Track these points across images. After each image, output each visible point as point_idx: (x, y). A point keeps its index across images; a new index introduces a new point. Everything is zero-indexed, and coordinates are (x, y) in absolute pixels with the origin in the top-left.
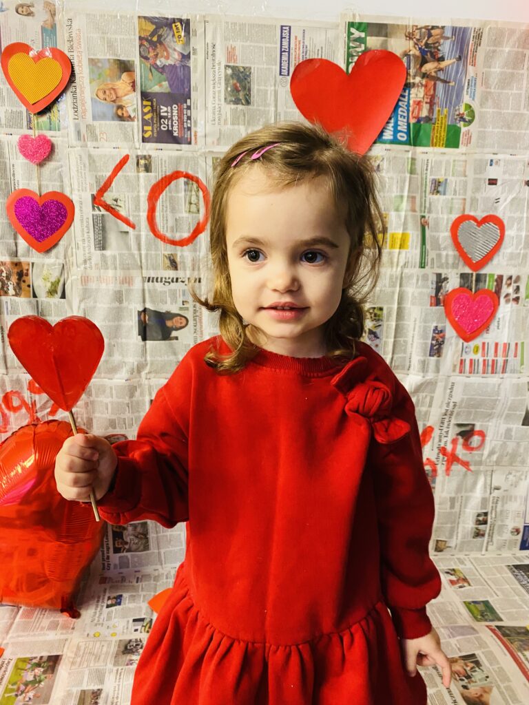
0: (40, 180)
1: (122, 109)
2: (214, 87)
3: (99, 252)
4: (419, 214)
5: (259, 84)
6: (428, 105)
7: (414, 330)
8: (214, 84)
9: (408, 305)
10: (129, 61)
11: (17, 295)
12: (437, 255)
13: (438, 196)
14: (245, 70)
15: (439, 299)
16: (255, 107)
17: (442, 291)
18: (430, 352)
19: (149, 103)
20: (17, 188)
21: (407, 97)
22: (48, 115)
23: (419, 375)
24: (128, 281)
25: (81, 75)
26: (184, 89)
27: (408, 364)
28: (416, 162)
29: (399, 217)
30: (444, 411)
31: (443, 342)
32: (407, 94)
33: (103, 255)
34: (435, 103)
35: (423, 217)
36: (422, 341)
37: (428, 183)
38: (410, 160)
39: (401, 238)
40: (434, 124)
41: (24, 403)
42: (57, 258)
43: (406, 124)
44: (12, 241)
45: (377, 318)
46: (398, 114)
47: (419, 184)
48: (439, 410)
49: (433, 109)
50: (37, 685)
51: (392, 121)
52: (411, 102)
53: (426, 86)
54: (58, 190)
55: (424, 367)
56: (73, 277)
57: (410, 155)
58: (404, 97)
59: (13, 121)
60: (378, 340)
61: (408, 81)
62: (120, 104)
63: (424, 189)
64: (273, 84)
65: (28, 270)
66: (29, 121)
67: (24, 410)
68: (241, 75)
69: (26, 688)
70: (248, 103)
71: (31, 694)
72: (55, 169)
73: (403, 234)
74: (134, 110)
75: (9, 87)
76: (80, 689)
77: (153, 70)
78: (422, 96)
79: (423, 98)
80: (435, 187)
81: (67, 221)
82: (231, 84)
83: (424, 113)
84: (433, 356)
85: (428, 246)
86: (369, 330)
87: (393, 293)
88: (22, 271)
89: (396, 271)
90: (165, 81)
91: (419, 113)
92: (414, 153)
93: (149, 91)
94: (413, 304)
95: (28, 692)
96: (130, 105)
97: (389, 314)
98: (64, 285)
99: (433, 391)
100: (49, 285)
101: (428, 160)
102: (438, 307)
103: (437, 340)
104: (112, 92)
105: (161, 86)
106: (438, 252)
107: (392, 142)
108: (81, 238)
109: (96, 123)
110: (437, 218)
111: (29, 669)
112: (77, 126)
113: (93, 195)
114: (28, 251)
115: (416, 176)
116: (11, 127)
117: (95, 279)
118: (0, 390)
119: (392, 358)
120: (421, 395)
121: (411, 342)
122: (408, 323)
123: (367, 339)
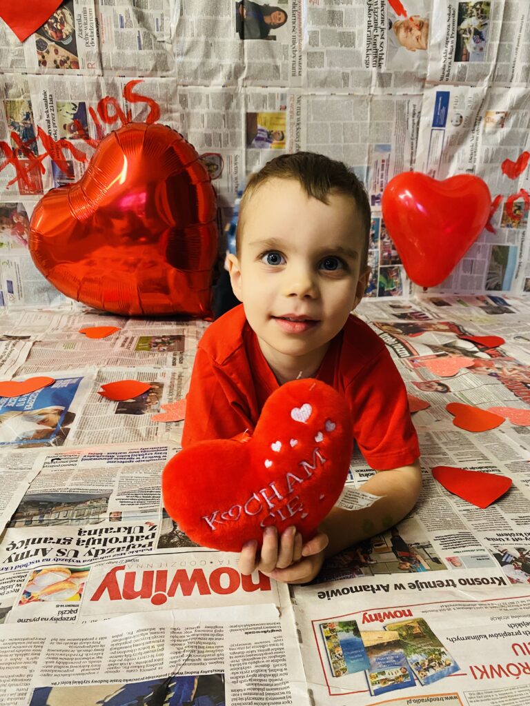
7: (520, 31)
27: (511, 74)
41: (119, 112)
55: (528, 75)
86: (475, 29)
97: (497, 10)
118: (95, 95)
119: (496, 66)
120: (522, 112)
121: (515, 46)
122: (515, 22)
123: (472, 42)
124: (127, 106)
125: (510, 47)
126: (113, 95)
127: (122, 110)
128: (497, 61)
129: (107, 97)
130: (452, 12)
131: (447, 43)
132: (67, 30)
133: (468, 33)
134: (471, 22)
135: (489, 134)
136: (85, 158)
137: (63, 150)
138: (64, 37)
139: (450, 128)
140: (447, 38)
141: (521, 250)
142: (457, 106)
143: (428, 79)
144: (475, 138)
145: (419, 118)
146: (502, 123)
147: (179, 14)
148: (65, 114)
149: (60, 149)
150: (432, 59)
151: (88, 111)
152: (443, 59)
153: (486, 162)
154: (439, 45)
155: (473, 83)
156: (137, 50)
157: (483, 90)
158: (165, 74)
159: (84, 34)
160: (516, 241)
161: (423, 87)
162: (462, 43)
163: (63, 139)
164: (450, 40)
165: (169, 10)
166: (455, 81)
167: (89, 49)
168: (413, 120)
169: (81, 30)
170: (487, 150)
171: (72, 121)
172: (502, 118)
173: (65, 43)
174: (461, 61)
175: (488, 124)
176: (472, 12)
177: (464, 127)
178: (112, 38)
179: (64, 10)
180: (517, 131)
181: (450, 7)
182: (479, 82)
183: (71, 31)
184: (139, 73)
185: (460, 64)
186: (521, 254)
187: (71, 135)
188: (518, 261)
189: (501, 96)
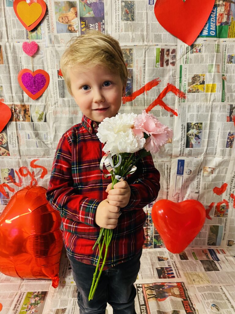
0: (33, 64)
1: (71, 27)
2: (116, 13)
3: (61, 99)
4: (221, 74)
5: (138, 10)
6: (227, 16)
7: (218, 135)
8: (116, 11)
9: (215, 121)
10: (74, 2)
11: (24, 121)
12: (230, 95)
13: (232, 64)
14: (131, 3)
15: (232, 118)
16: (137, 22)
17: (233, 114)
18: (226, 146)
19: (84, 23)
20: (22, 69)
21: (215, 12)
22: (36, 32)
23: (220, 157)
24: (75, 112)
25: (51, 11)
26: (101, 15)
27: (215, 152)
28: (220, 46)
29: (211, 75)
30: (233, 176)
31: (233, 140)
32: (215, 10)
33: (63, 100)
34: (230, 15)
35: (223, 75)
36: (222, 140)
37: (226, 58)
38: (217, 46)
39: (212, 86)
40: (230, 26)
41: (29, 172)
42: (42, 102)
43: (215, 26)
44: (21, 95)
45: (199, 128)
46: (210, 21)
47: (222, 58)
48: (231, 175)
49: (229, 18)
50: (36, 305)
51: (207, 25)
52: (218, 15)
53: (225, 6)
54: (41, 69)
55: (223, 153)
56: (50, 112)
57: (216, 43)
58: (214, 12)
59: (19, 35)
60: (200, 139)
61: (216, 3)
62: (70, 24)
63: (224, 61)
64: (145, 9)
65: (28, 109)
66: (27, 35)
67: (29, 176)
68: (129, 5)
69: (31, 307)
70: (133, 20)
71: (33, 310)
72: (40, 58)
73: (213, 84)
74: (77, 27)
75: (17, 18)
76: (56, 308)
77: (86, 5)
78: (223, 11)
79: (224, 12)
80: (230, 59)
81: (46, 84)
82: (125, 10)
83: (225, 20)
84: (228, 147)
85: (226, 90)
86: (195, 134)
87: (208, 115)
88: (26, 109)
89: (209, 104)
90: (92, 11)
91: (221, 20)
92: (219, 42)
93: (84, 16)
94: (218, 121)
95: (32, 309)
96: (74, 24)
97: (206, 126)
98: (46, 115)
99: (228, 165)
100: (39, 115)
101: (226, 45)
102: (230, 122)
103: (230, 139)
104: (66, 18)
105: (90, 13)
106: (231, 93)
107: (207, 36)
108: (53, 92)
109: (59, 35)
110: (231, 76)
111: (33, 297)
112: (50, 36)
113: (58, 71)
114: (29, 99)
115: (220, 54)
116: (19, 38)
117: (60, 112)
118: (17, 166)
119: (207, 149)
120: (221, 168)
121: (216, 141)
122: (215, 131)
123: (194, 139)
124: (32, 170)
125: (213, 140)
126: (25, 166)
127: (30, 171)
128: (207, 146)
129: (23, 167)
130: (184, 127)
131: (182, 140)
132: (4, 141)
133: (192, 136)
134: (193, 131)
135: (206, 176)
136: (14, 190)
137: (4, 188)
138: (3, 144)
139: (185, 176)
140: (182, 138)
141: (225, 227)
142: (188, 166)
143: (173, 155)
144: (199, 178)
145: (170, 170)
146: (212, 172)
147: (54, 133)
148: (5, 173)
149: (3, 187)
150: (174, 147)
151: (15, 172)
152: (180, 147)
153: (205, 189)
154: (178, 141)
155: (196, 156)
156: (36, 148)
157: (201, 159)
158: (49, 156)
159: (12, 143)
160: (222, 223)
161: (171, 158)
162: (189, 140)
163: (4, 183)
164: (183, 139)
165: (50, 131)
166: (187, 156)
167: (14, 149)
168: (167, 171)
169: (10, 141)
170: (205, 184)
171: (8, 176)
172: (212, 170)
173: (4, 146)
174: (189, 148)
175: (205, 172)
176: (194, 127)
177: (193, 174)
178: (24, 144)
179: (3, 133)
180: (220, 175)
181: (182, 125)
182: (199, 156)
183: (6, 142)
184: (37, 157)
185: (188, 149)
186: (225, 229)
187: (7, 182)
188: (224, 232)
189: (210, 160)
